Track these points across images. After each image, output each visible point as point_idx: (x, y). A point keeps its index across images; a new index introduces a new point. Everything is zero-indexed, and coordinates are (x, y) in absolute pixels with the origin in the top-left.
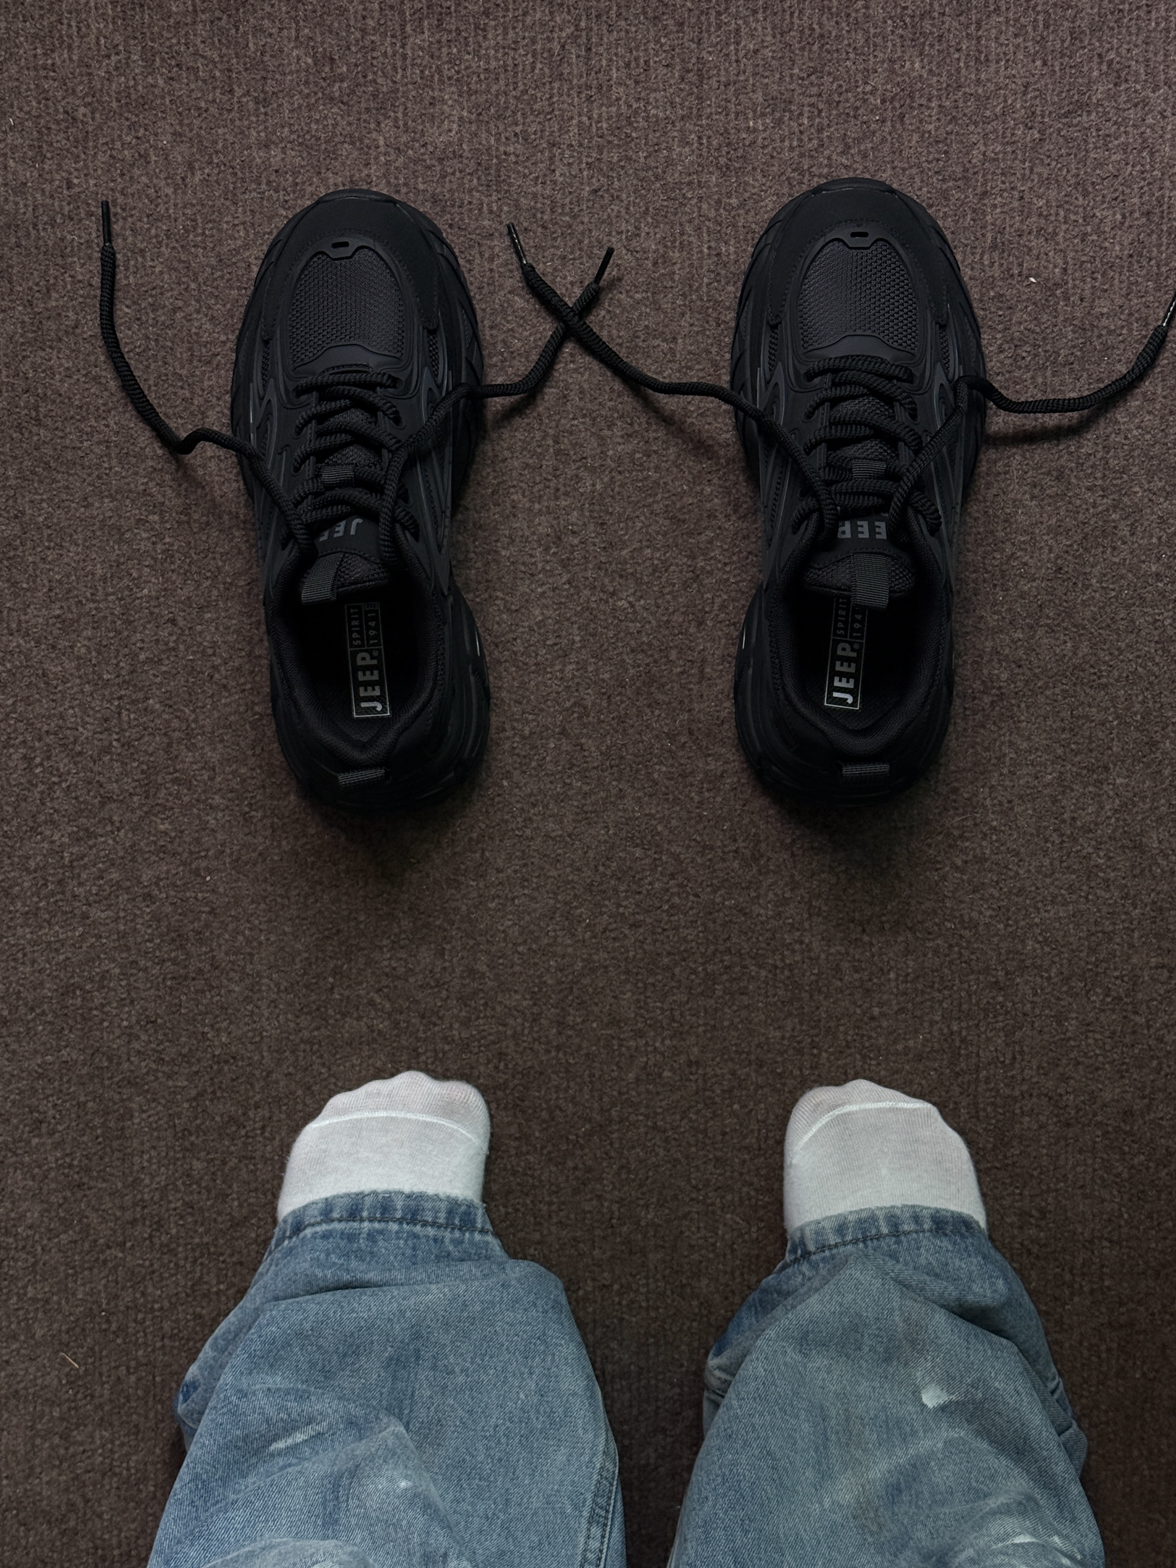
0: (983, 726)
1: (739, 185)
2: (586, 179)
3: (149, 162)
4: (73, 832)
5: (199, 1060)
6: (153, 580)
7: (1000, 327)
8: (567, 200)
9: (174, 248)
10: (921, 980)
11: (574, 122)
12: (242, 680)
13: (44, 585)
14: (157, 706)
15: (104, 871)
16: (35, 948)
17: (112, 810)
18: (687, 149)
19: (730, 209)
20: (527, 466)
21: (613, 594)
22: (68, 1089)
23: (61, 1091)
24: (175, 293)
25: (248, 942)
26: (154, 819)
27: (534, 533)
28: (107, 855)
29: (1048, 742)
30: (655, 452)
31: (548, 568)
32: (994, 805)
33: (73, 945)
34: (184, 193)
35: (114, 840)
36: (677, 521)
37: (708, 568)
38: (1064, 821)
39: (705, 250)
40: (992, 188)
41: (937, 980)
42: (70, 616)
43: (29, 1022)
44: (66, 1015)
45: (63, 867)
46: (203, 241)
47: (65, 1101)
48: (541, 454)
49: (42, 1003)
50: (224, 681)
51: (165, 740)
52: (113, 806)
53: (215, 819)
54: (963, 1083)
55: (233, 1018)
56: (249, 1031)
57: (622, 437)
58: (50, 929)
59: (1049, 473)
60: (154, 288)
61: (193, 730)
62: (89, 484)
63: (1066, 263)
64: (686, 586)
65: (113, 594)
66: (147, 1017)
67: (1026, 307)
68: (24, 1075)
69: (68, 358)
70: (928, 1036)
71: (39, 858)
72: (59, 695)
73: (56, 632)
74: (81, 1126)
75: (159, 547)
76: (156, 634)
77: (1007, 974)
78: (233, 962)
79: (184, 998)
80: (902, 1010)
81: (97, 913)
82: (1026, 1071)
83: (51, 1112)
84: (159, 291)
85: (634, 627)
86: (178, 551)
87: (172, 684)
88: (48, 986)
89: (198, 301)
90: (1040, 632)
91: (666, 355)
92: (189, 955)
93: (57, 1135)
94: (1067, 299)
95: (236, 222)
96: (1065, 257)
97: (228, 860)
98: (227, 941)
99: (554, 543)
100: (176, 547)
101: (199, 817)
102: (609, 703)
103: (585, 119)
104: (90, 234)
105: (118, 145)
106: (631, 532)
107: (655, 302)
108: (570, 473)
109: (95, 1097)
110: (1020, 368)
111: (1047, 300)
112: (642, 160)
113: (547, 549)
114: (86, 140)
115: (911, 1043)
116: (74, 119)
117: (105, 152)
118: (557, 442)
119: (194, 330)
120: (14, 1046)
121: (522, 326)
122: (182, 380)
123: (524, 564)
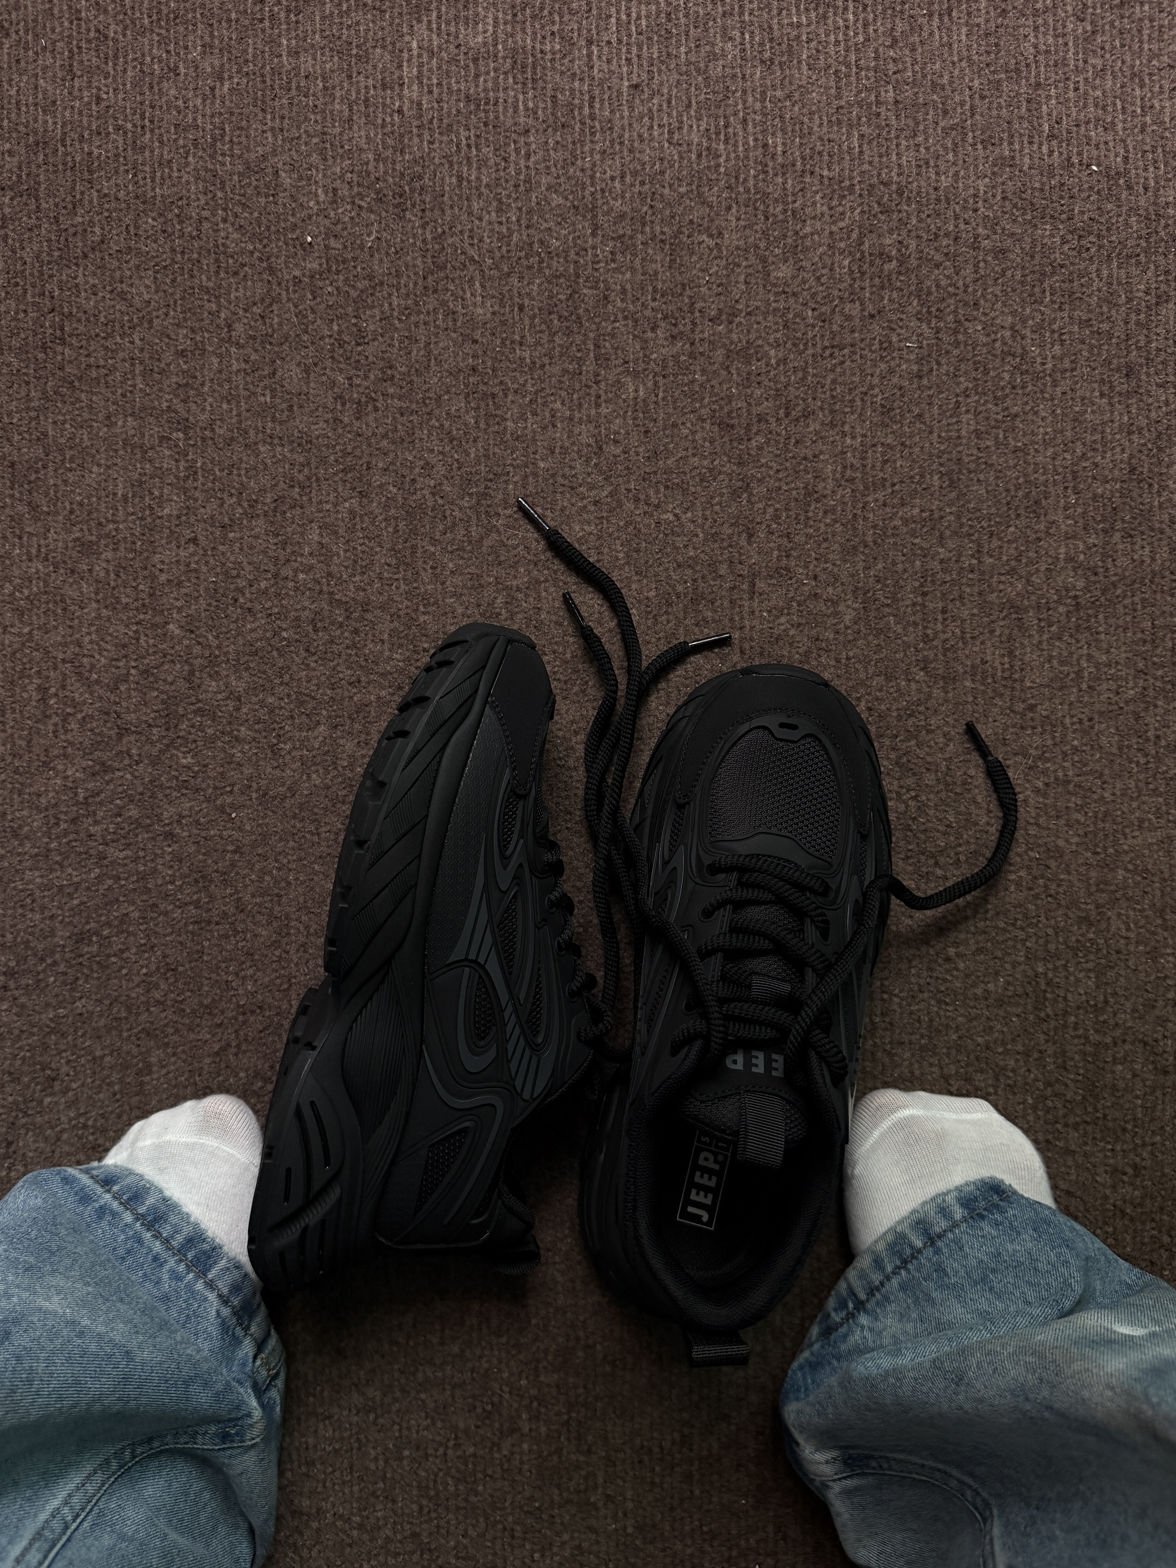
0: (1060, 639)
1: (784, 78)
2: (625, 75)
3: (179, 74)
4: (90, 767)
5: (222, 1012)
6: (175, 498)
7: (1064, 216)
8: (606, 97)
9: (202, 157)
10: (1002, 917)
11: (613, 20)
12: (269, 604)
13: (65, 508)
14: (177, 632)
15: (124, 807)
16: (46, 893)
17: (130, 742)
18: (730, 44)
19: (775, 101)
20: (566, 371)
21: (657, 506)
22: (83, 1043)
23: (75, 1046)
24: (203, 202)
25: (276, 882)
26: (175, 752)
27: (573, 443)
28: (125, 791)
29: (1130, 655)
30: (701, 354)
31: (589, 480)
32: (1073, 724)
33: (88, 888)
34: (213, 103)
35: (132, 774)
36: (725, 426)
37: (759, 475)
38: (1148, 740)
39: (751, 143)
40: (1046, 79)
41: (1020, 916)
42: (90, 538)
43: (38, 973)
44: (81, 964)
45: (77, 803)
46: (231, 149)
47: (79, 1057)
48: (580, 358)
49: (53, 952)
50: (249, 605)
51: (186, 668)
52: (132, 738)
53: (241, 752)
54: (1049, 1030)
55: (259, 965)
56: (277, 978)
57: (666, 339)
58: (62, 872)
59: (1118, 370)
60: (181, 199)
61: (217, 657)
62: (113, 403)
63: (1127, 151)
64: (735, 494)
65: (132, 514)
66: (167, 964)
67: (1089, 196)
68: (35, 1030)
69: (94, 274)
70: (1010, 979)
71: (51, 795)
72: (76, 621)
73: (75, 554)
74: (98, 1082)
75: (182, 464)
76: (177, 555)
77: (1097, 908)
78: (260, 905)
79: (206, 944)
80: (979, 951)
81: (114, 853)
82: (1119, 1015)
83: (65, 1069)
84: (185, 202)
85: (680, 542)
86: (201, 468)
87: (193, 607)
88: (60, 933)
89: (224, 210)
90: (1117, 537)
91: (711, 250)
92: (212, 898)
93: (70, 1094)
94: (1129, 188)
95: (265, 128)
96: (1126, 147)
97: (254, 795)
98: (252, 881)
99: (595, 453)
100: (199, 465)
101: (223, 750)
102: (656, 622)
103: (624, 17)
104: (117, 148)
105: (148, 59)
106: (676, 439)
107: (700, 195)
108: (612, 378)
109: (113, 1051)
110: (1084, 260)
111: (1109, 189)
112: (683, 56)
113: (588, 460)
114: (116, 57)
115: (991, 987)
116: (106, 37)
117: (135, 67)
118: (597, 346)
119: (221, 241)
120: (23, 1000)
121: (560, 224)
122: (208, 292)
123: (564, 476)
